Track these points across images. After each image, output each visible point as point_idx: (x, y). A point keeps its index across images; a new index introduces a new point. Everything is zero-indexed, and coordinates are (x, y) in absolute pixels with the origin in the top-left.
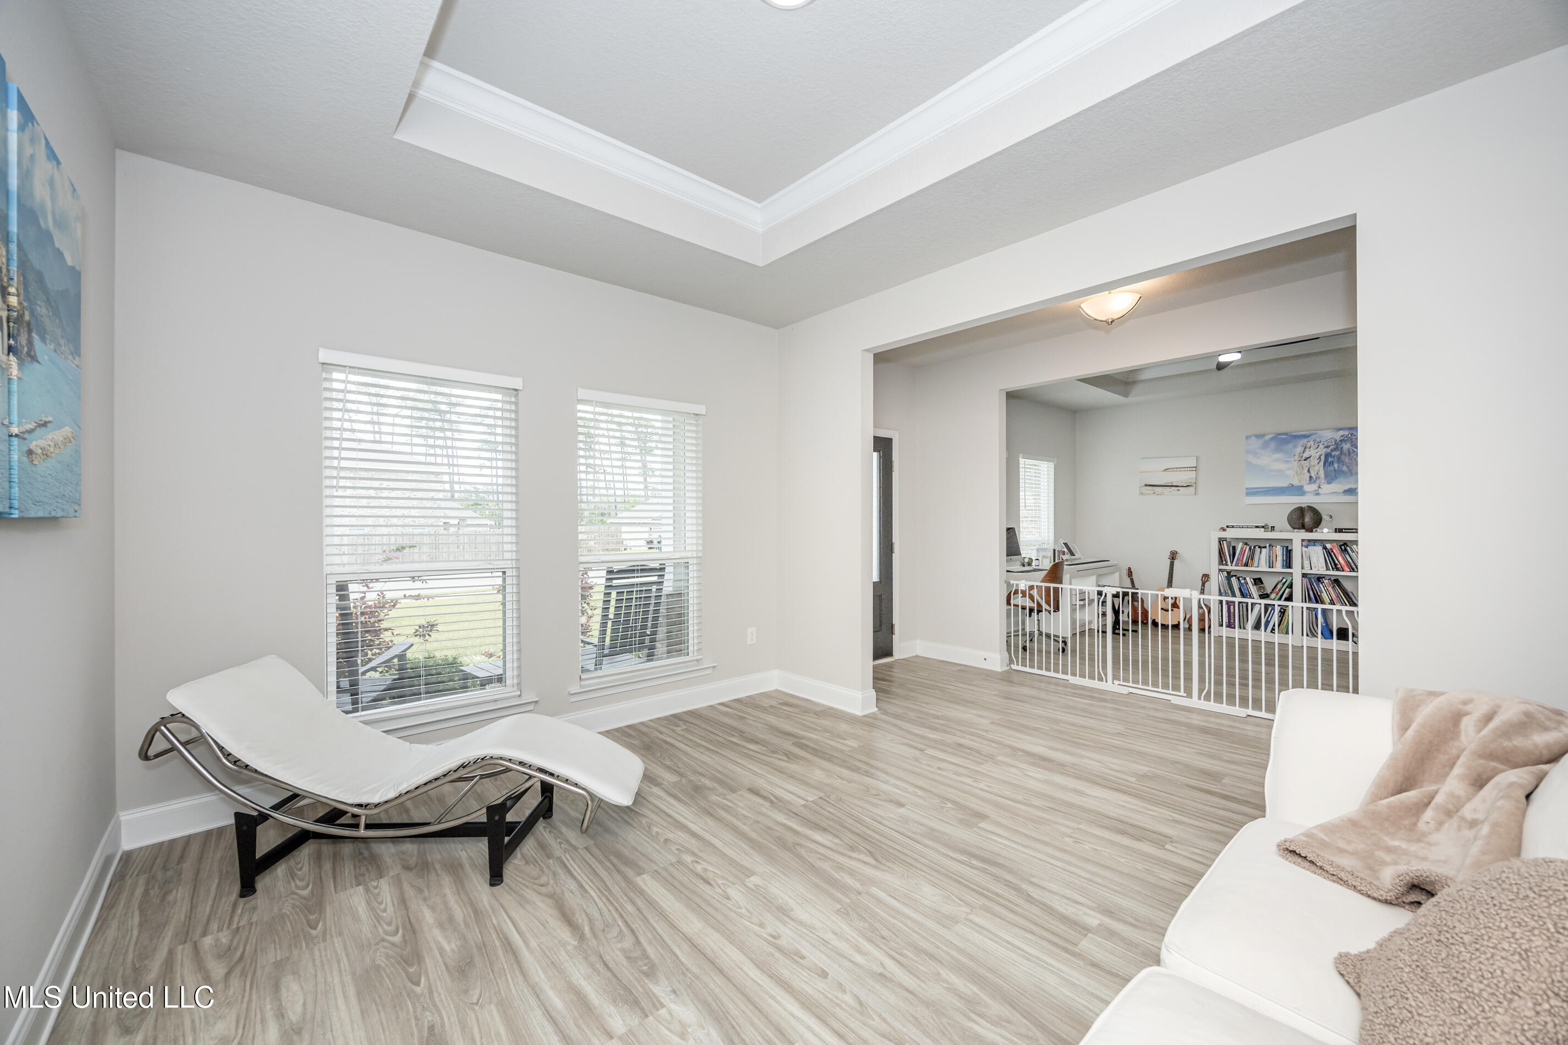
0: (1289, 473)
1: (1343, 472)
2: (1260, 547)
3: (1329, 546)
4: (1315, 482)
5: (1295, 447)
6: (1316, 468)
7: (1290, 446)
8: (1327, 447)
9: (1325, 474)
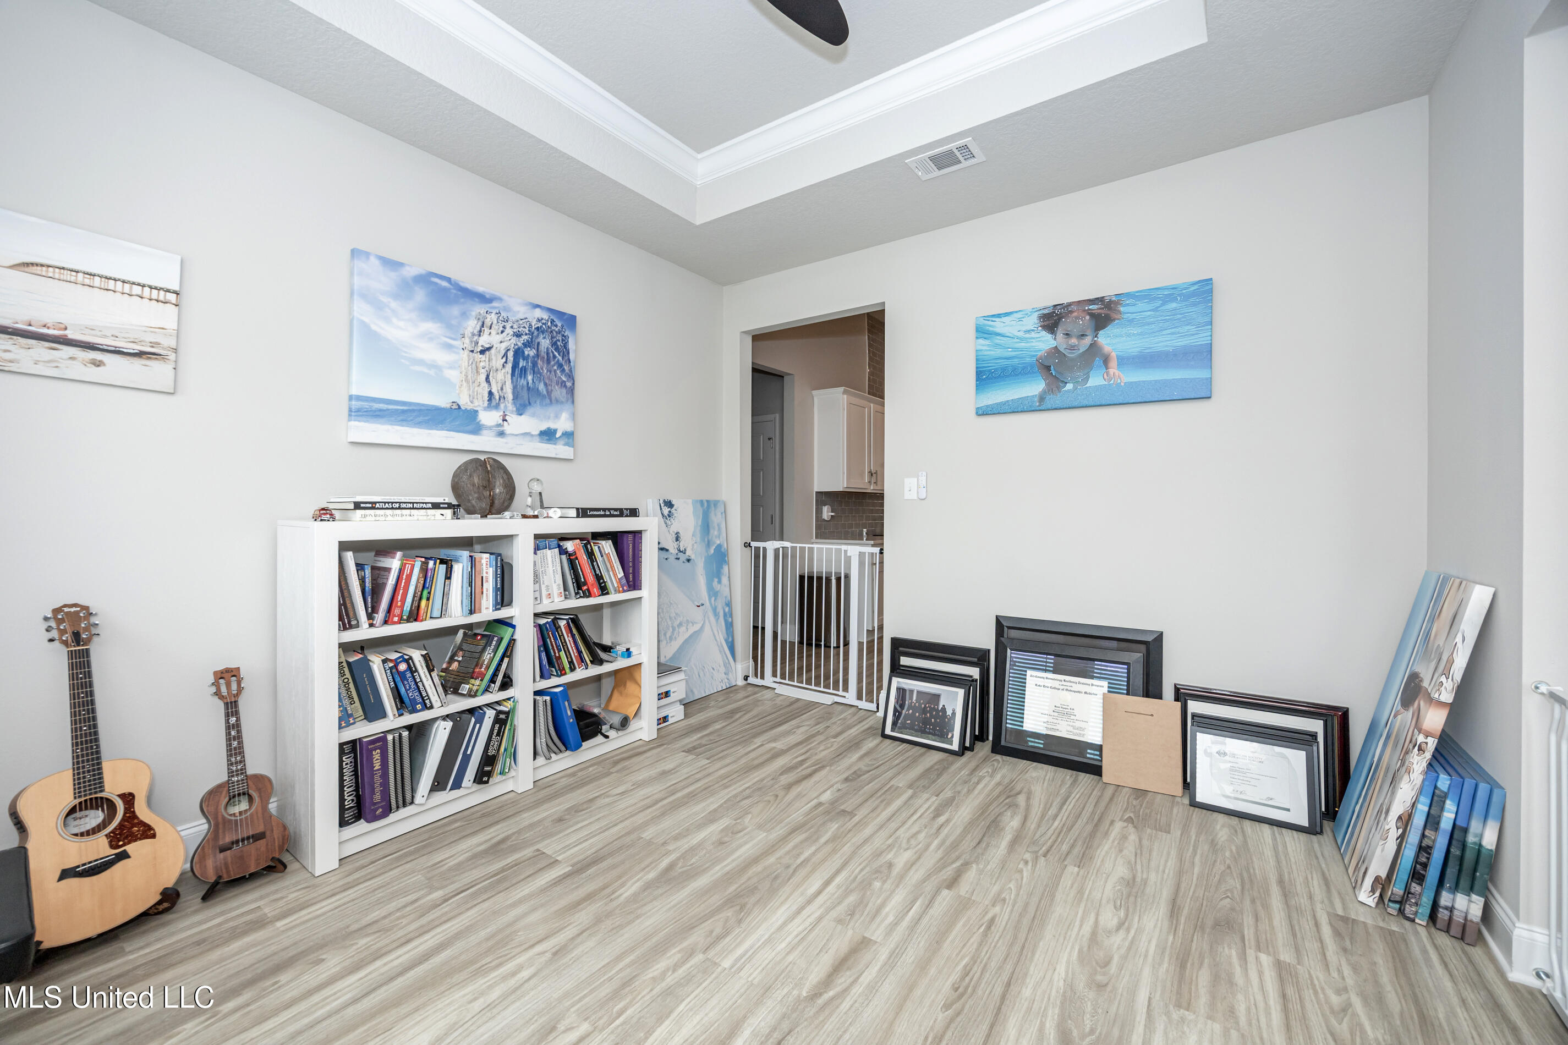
0: (453, 375)
1: (538, 393)
2: (443, 561)
3: (570, 546)
4: (497, 407)
5: (464, 315)
6: (500, 376)
7: (455, 311)
8: (518, 335)
9: (513, 393)
